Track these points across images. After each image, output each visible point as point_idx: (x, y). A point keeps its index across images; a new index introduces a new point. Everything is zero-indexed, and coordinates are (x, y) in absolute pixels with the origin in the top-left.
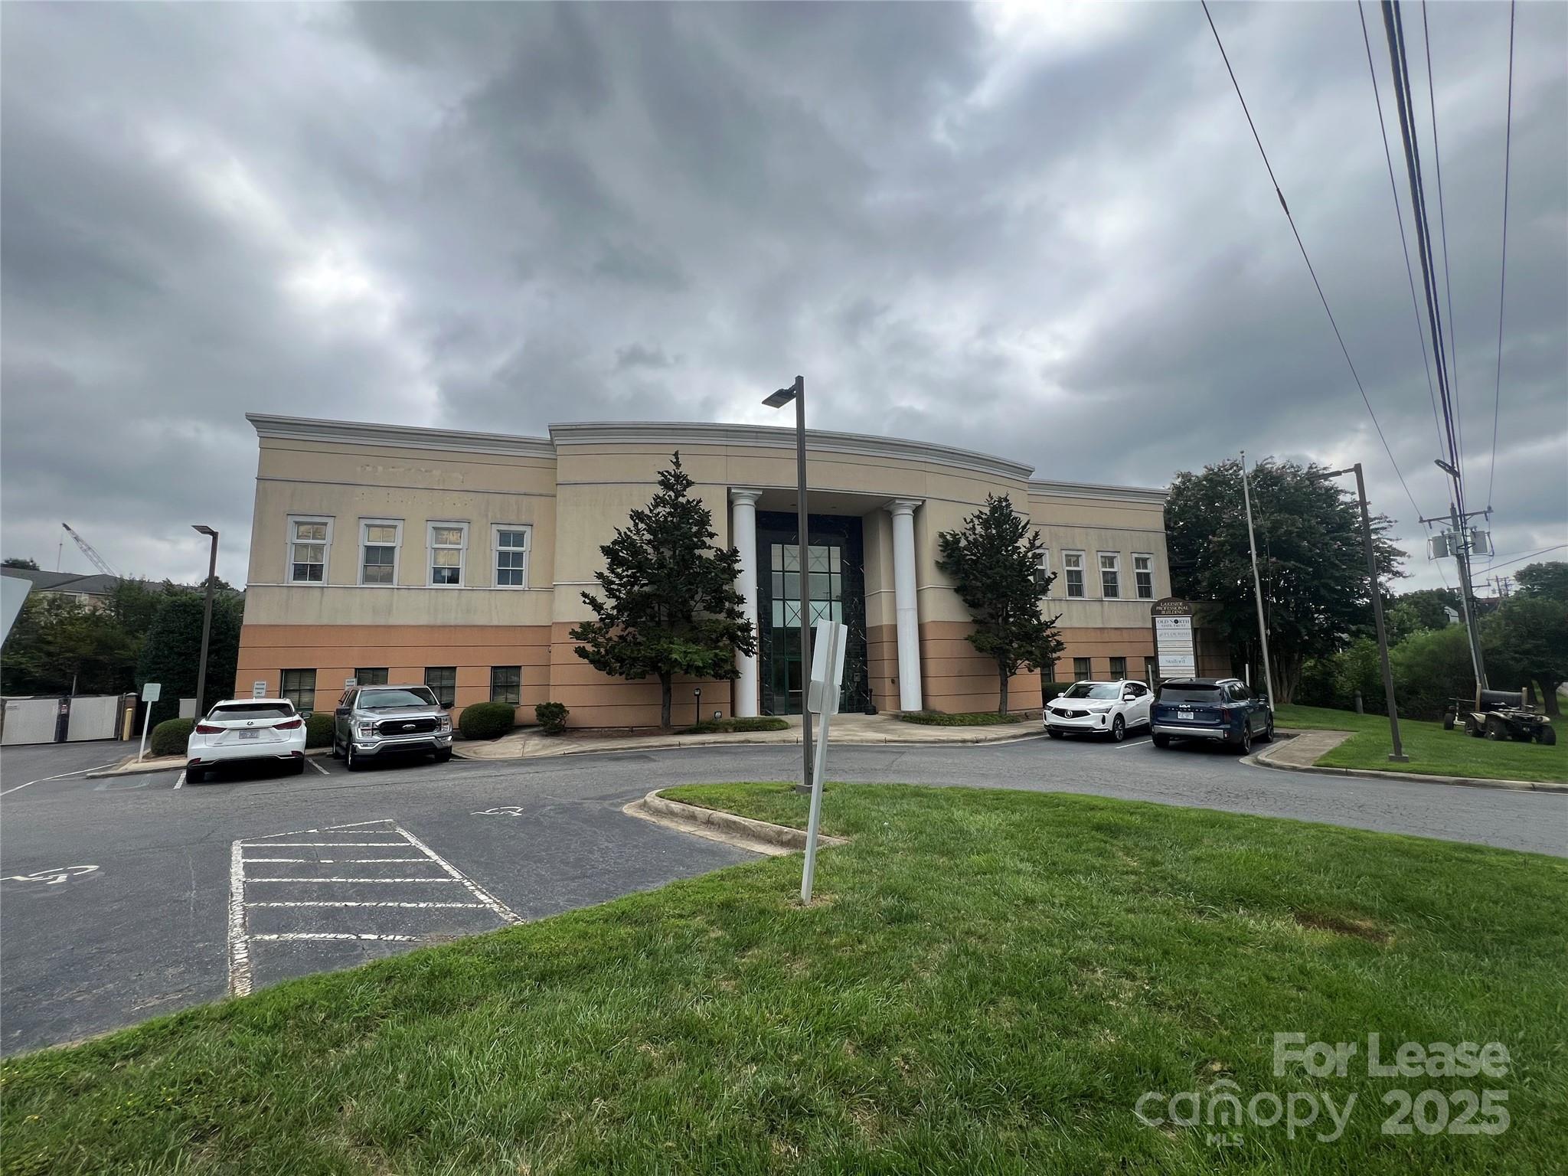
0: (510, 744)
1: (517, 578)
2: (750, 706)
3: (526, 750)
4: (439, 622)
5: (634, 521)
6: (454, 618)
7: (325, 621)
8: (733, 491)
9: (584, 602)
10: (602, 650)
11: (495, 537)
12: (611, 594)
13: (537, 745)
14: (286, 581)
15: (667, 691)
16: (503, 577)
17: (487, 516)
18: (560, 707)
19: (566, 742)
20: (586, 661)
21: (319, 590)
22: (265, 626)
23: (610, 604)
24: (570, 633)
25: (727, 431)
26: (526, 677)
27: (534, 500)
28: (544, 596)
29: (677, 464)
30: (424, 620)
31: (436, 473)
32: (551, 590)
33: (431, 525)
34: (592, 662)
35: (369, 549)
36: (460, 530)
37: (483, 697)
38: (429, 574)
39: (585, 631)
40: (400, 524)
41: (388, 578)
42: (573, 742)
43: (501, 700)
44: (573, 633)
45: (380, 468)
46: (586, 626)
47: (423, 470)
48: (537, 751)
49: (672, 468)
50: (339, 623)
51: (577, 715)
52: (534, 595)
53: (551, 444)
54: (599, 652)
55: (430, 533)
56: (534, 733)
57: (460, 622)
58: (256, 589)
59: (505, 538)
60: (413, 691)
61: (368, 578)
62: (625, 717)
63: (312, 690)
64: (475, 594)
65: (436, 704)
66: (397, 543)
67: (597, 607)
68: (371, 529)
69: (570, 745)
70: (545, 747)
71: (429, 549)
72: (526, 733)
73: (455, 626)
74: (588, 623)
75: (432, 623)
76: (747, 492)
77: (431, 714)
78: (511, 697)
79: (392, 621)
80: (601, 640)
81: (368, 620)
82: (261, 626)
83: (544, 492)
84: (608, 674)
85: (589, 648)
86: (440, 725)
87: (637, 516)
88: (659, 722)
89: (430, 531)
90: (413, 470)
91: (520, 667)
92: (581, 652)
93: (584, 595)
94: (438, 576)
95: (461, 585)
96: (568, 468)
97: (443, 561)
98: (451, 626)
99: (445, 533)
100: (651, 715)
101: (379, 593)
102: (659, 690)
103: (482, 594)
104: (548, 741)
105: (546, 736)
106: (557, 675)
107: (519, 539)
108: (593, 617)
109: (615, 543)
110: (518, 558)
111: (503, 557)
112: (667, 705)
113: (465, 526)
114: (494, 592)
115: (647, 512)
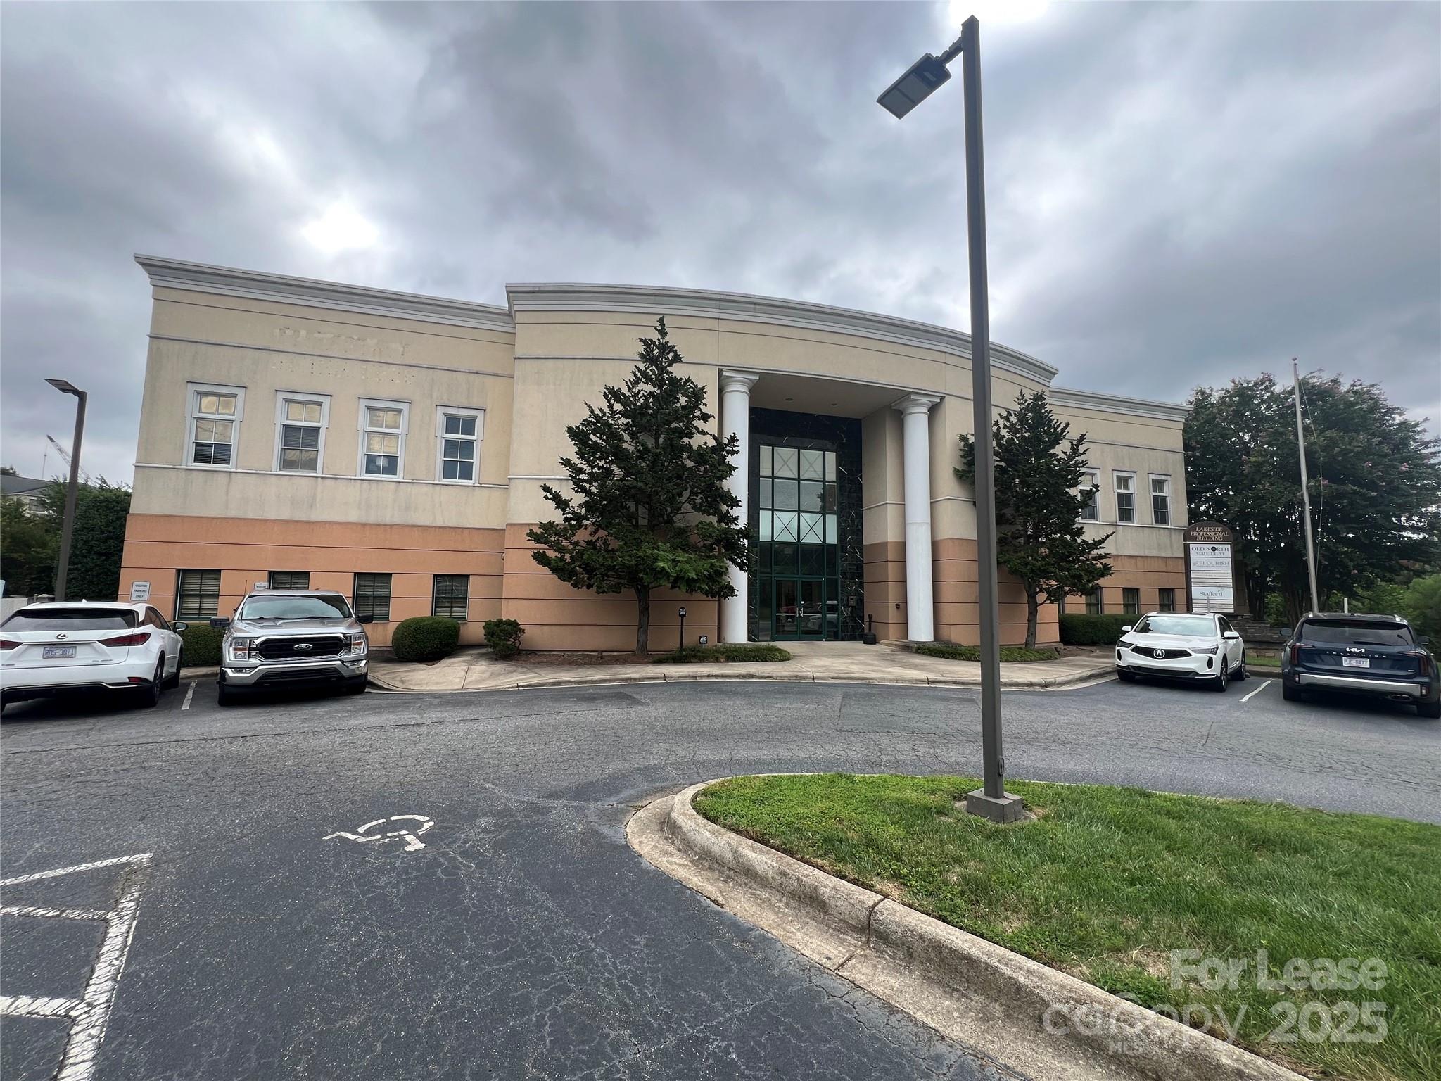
0: (447, 670)
1: (466, 473)
2: (738, 632)
3: (468, 680)
4: (371, 520)
5: (609, 401)
6: (391, 515)
7: (232, 513)
8: (725, 373)
9: (546, 497)
10: (567, 556)
11: (441, 422)
12: (579, 486)
13: (484, 672)
14: (184, 463)
15: (645, 610)
16: (449, 471)
17: (432, 397)
18: (514, 624)
19: (520, 669)
20: (547, 570)
21: (225, 474)
22: (156, 516)
23: (577, 500)
24: (528, 535)
25: (720, 300)
26: (475, 588)
27: (489, 381)
28: (497, 494)
29: (663, 333)
30: (353, 516)
31: (371, 342)
32: (505, 487)
33: (364, 403)
34: (555, 570)
35: (287, 428)
36: (399, 411)
37: (422, 609)
38: (361, 463)
39: (545, 533)
40: (326, 401)
41: (311, 465)
42: (530, 670)
43: (444, 614)
44: (531, 534)
45: (303, 333)
46: (549, 527)
47: (356, 338)
48: (483, 680)
49: (655, 336)
50: (250, 516)
51: (535, 634)
52: (486, 492)
53: (509, 314)
54: (562, 559)
55: (363, 415)
56: (482, 656)
57: (397, 520)
58: (147, 471)
59: (452, 424)
60: (324, 599)
61: (287, 464)
62: (593, 640)
63: (216, 596)
64: (415, 489)
65: (350, 616)
66: (322, 424)
67: (562, 504)
68: (291, 404)
69: (524, 673)
70: (493, 676)
71: (361, 432)
72: (471, 656)
73: (391, 526)
74: (551, 524)
75: (364, 520)
76: (741, 377)
77: (339, 631)
78: (457, 611)
79: (314, 517)
80: (565, 543)
81: (286, 515)
82: (151, 516)
83: (499, 372)
84: (575, 585)
85: (551, 554)
86: (349, 645)
87: (613, 394)
88: (634, 646)
89: (363, 411)
90: (343, 337)
91: (467, 576)
92: (541, 558)
93: (546, 489)
94: (371, 464)
95: (398, 477)
96: (528, 339)
97: (378, 447)
98: (385, 525)
99: (382, 414)
100: (625, 639)
101: (299, 482)
102: (636, 605)
103: (425, 489)
104: (498, 667)
105: (496, 660)
106: (511, 587)
107: (469, 425)
108: (557, 517)
109: (586, 423)
110: (468, 446)
111: (450, 446)
112: (643, 627)
113: (404, 407)
114: (438, 488)
115: (625, 390)
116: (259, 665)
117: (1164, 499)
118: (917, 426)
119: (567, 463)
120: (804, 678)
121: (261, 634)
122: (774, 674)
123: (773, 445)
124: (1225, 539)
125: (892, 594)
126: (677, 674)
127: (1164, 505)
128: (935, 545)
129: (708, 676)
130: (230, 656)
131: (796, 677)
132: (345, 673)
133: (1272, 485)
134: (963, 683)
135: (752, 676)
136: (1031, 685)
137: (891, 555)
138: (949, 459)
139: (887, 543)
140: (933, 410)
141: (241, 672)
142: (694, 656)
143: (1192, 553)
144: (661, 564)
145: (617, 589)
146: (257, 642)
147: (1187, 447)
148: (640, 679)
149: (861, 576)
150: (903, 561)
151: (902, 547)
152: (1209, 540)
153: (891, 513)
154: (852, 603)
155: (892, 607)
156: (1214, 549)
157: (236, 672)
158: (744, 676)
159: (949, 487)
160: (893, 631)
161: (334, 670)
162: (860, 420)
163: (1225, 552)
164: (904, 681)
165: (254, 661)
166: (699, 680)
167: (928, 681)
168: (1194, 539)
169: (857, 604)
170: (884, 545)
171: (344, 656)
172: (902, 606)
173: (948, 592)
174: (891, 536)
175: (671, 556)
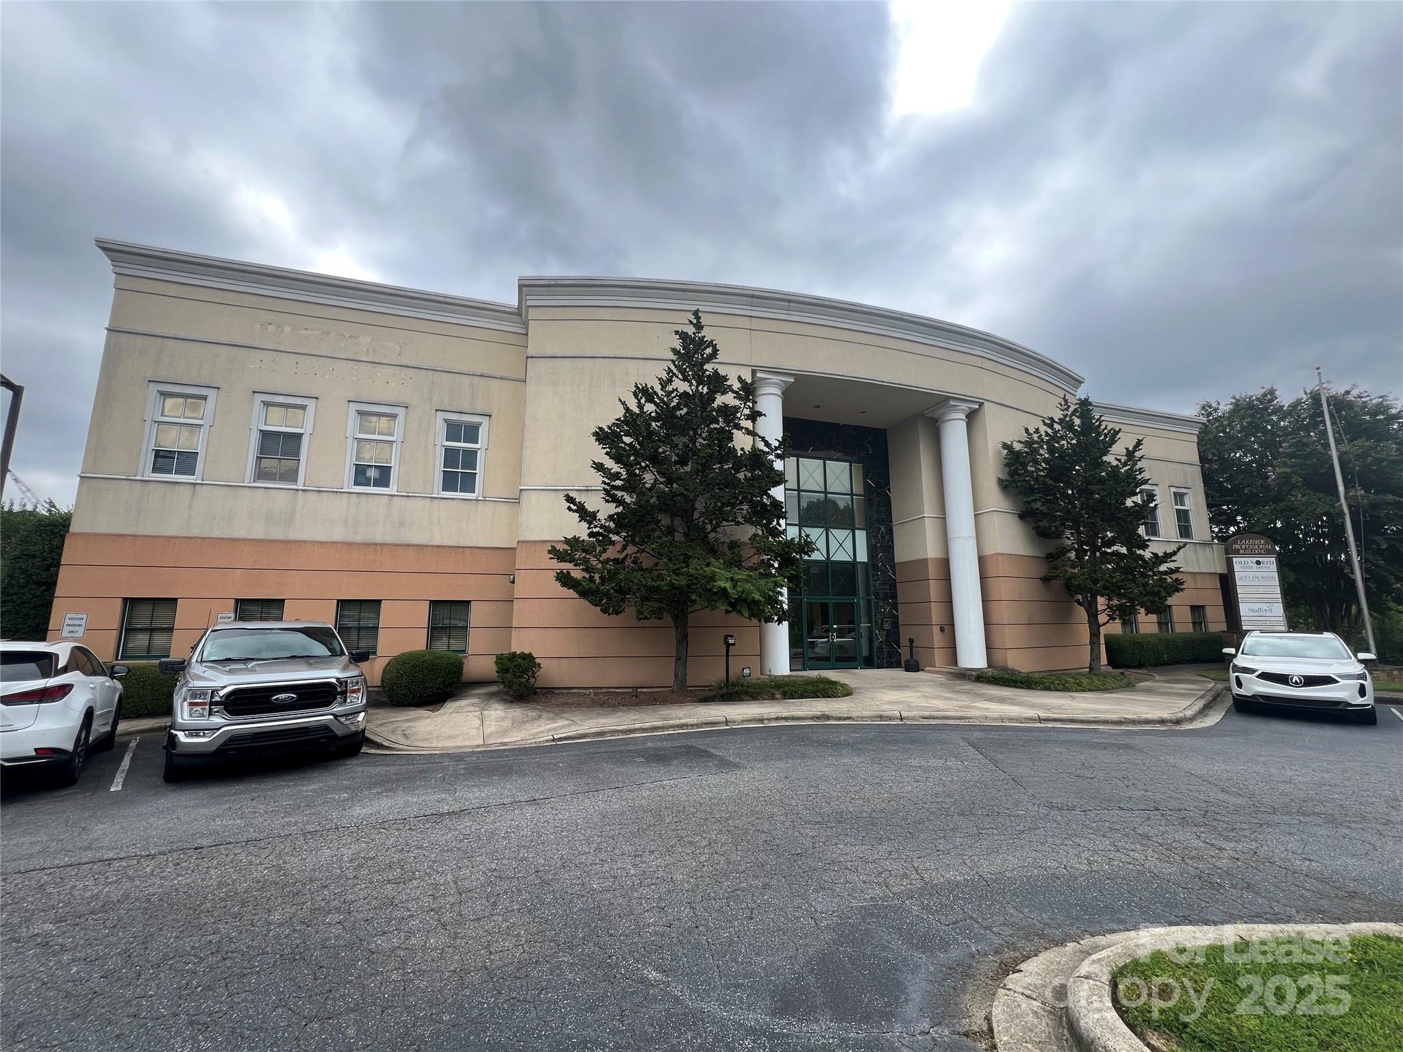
0: (459, 718)
1: (468, 483)
2: (780, 662)
3: (488, 730)
4: (359, 538)
5: (639, 401)
6: (380, 534)
7: (196, 531)
8: (759, 375)
9: (569, 509)
10: (597, 576)
11: (441, 429)
12: (610, 497)
13: (503, 719)
14: (140, 472)
15: (683, 639)
16: (450, 482)
17: (431, 400)
18: (528, 658)
19: (544, 715)
20: (571, 593)
21: (188, 487)
22: (101, 535)
23: (605, 510)
24: (550, 552)
25: (753, 296)
26: (477, 616)
27: (496, 384)
28: (502, 509)
29: (699, 327)
30: (338, 534)
31: (364, 340)
32: (516, 501)
33: (354, 407)
34: (583, 594)
35: (265, 435)
36: (394, 416)
37: (416, 641)
38: (349, 473)
39: (568, 551)
40: (311, 404)
41: (291, 475)
42: (557, 716)
43: (441, 646)
44: (554, 551)
45: (287, 329)
46: (573, 542)
47: (347, 336)
48: (505, 732)
49: (690, 330)
50: (216, 533)
51: (552, 671)
52: (490, 505)
53: (519, 313)
54: (591, 579)
55: (352, 420)
56: (492, 696)
57: (389, 539)
58: (94, 482)
59: (453, 431)
60: (307, 632)
61: (261, 474)
62: (619, 675)
63: (170, 630)
64: (410, 503)
65: (342, 653)
66: (306, 430)
67: (586, 515)
68: (270, 408)
69: (553, 720)
70: (517, 725)
71: (350, 440)
72: (478, 696)
73: (382, 545)
74: (575, 539)
75: (350, 539)
76: (776, 379)
77: (331, 674)
78: (456, 645)
79: (293, 535)
80: (593, 561)
81: (258, 532)
82: (96, 535)
83: (505, 375)
84: (605, 611)
85: (577, 574)
86: (344, 693)
87: (644, 393)
88: (670, 680)
89: (352, 414)
90: (333, 335)
91: (469, 602)
92: (564, 579)
93: (570, 499)
94: (360, 476)
95: (392, 489)
96: (542, 337)
97: (371, 457)
98: (376, 544)
99: (374, 419)
100: (661, 673)
101: (277, 496)
102: (672, 633)
103: (421, 503)
104: (517, 712)
105: (511, 702)
106: (522, 614)
107: (471, 433)
108: (581, 531)
109: (619, 423)
110: (471, 457)
111: (451, 456)
112: (681, 659)
113: (400, 412)
114: (436, 502)
115: (658, 388)
116: (225, 725)
117: (1186, 512)
118: (955, 434)
119: (599, 467)
120: (890, 718)
121: (227, 682)
122: (854, 715)
123: (798, 457)
124: (1269, 552)
125: (936, 614)
126: (740, 718)
127: (1187, 520)
128: (982, 560)
129: (777, 719)
130: (183, 714)
131: (881, 717)
132: (339, 732)
133: (1304, 496)
134: (1082, 722)
135: (828, 718)
136: (1162, 722)
137: (932, 572)
138: (992, 470)
139: (927, 559)
140: (972, 417)
141: (197, 736)
142: (746, 693)
143: (1237, 567)
144: (722, 584)
145: (658, 614)
146: (222, 693)
147: (1203, 459)
148: (698, 725)
149: (894, 597)
150: (946, 578)
151: (945, 564)
152: (1251, 553)
153: (930, 529)
154: (887, 626)
155: (936, 630)
156: (1258, 563)
157: (191, 735)
158: (818, 718)
159: (995, 499)
160: (939, 657)
161: (325, 728)
162: (885, 431)
163: (1270, 565)
164: (1011, 719)
165: (217, 720)
166: (767, 724)
167: (1040, 720)
168: (1237, 552)
169: (892, 627)
170: (925, 561)
171: (337, 709)
172: (949, 627)
173: (1003, 613)
174: (931, 551)
175: (729, 575)
